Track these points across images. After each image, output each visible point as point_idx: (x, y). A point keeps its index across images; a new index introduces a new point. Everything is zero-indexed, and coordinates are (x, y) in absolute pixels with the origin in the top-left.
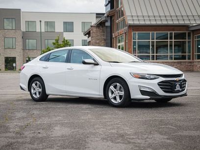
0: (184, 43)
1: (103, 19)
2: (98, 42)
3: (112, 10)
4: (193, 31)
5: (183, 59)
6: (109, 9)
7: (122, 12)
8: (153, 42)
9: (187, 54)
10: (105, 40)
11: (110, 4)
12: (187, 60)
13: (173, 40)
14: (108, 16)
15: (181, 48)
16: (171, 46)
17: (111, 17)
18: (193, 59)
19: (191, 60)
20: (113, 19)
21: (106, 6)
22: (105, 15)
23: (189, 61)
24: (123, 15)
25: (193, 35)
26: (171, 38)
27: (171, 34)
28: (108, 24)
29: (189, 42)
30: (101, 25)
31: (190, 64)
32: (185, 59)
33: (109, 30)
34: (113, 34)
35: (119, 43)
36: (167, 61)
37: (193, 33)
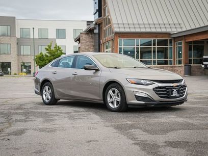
0: (166, 49)
1: (92, 26)
2: (87, 48)
3: (100, 18)
4: (174, 38)
5: (165, 64)
6: (97, 17)
7: (109, 20)
8: (138, 48)
9: (169, 59)
10: (94, 46)
11: (98, 13)
12: (169, 65)
13: (156, 47)
14: (96, 24)
15: (163, 54)
16: (154, 52)
17: (99, 25)
18: (174, 64)
19: (173, 65)
20: (100, 26)
21: (95, 14)
22: (94, 23)
23: (171, 65)
24: (110, 23)
25: (175, 42)
26: (154, 45)
27: (154, 41)
28: (96, 31)
29: (171, 48)
30: (90, 32)
31: (171, 69)
32: (167, 64)
33: (97, 36)
34: (101, 41)
35: (107, 48)
36: (151, 66)
37: (174, 40)
